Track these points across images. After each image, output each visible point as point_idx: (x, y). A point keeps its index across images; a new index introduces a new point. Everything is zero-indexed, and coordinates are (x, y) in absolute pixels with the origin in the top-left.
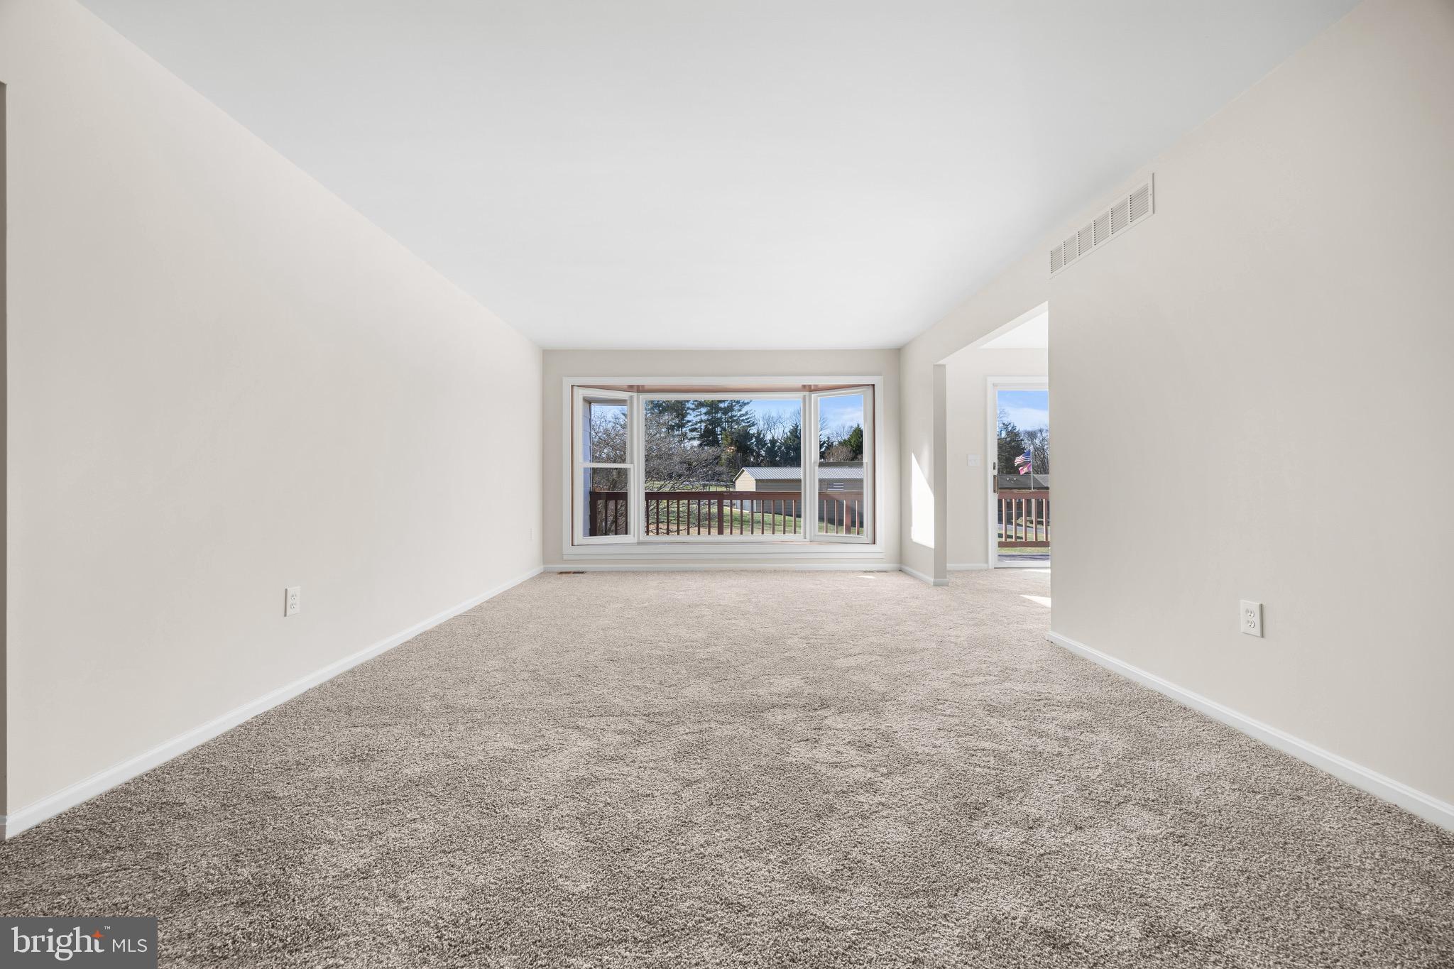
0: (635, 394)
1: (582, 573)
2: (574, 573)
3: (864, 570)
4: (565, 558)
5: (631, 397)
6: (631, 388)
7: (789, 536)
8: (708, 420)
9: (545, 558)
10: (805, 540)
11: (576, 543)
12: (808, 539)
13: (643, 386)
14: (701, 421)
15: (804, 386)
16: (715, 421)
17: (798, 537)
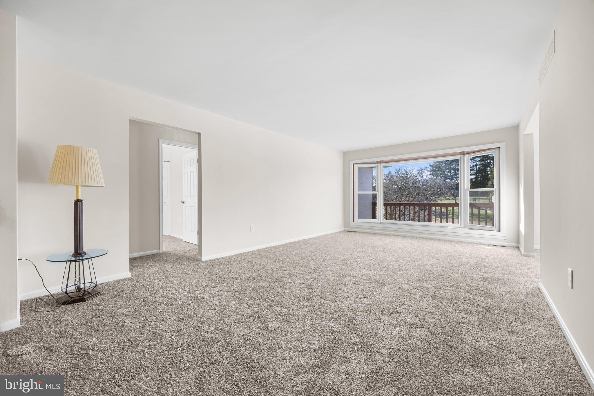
0: (379, 164)
1: (355, 232)
2: (353, 232)
3: (490, 244)
4: (351, 226)
5: (378, 166)
6: (378, 162)
7: (450, 224)
8: (481, 164)
9: (345, 226)
10: (461, 227)
11: (355, 221)
12: (462, 226)
13: (382, 161)
14: (476, 165)
15: (461, 152)
16: (486, 164)
17: (456, 225)
